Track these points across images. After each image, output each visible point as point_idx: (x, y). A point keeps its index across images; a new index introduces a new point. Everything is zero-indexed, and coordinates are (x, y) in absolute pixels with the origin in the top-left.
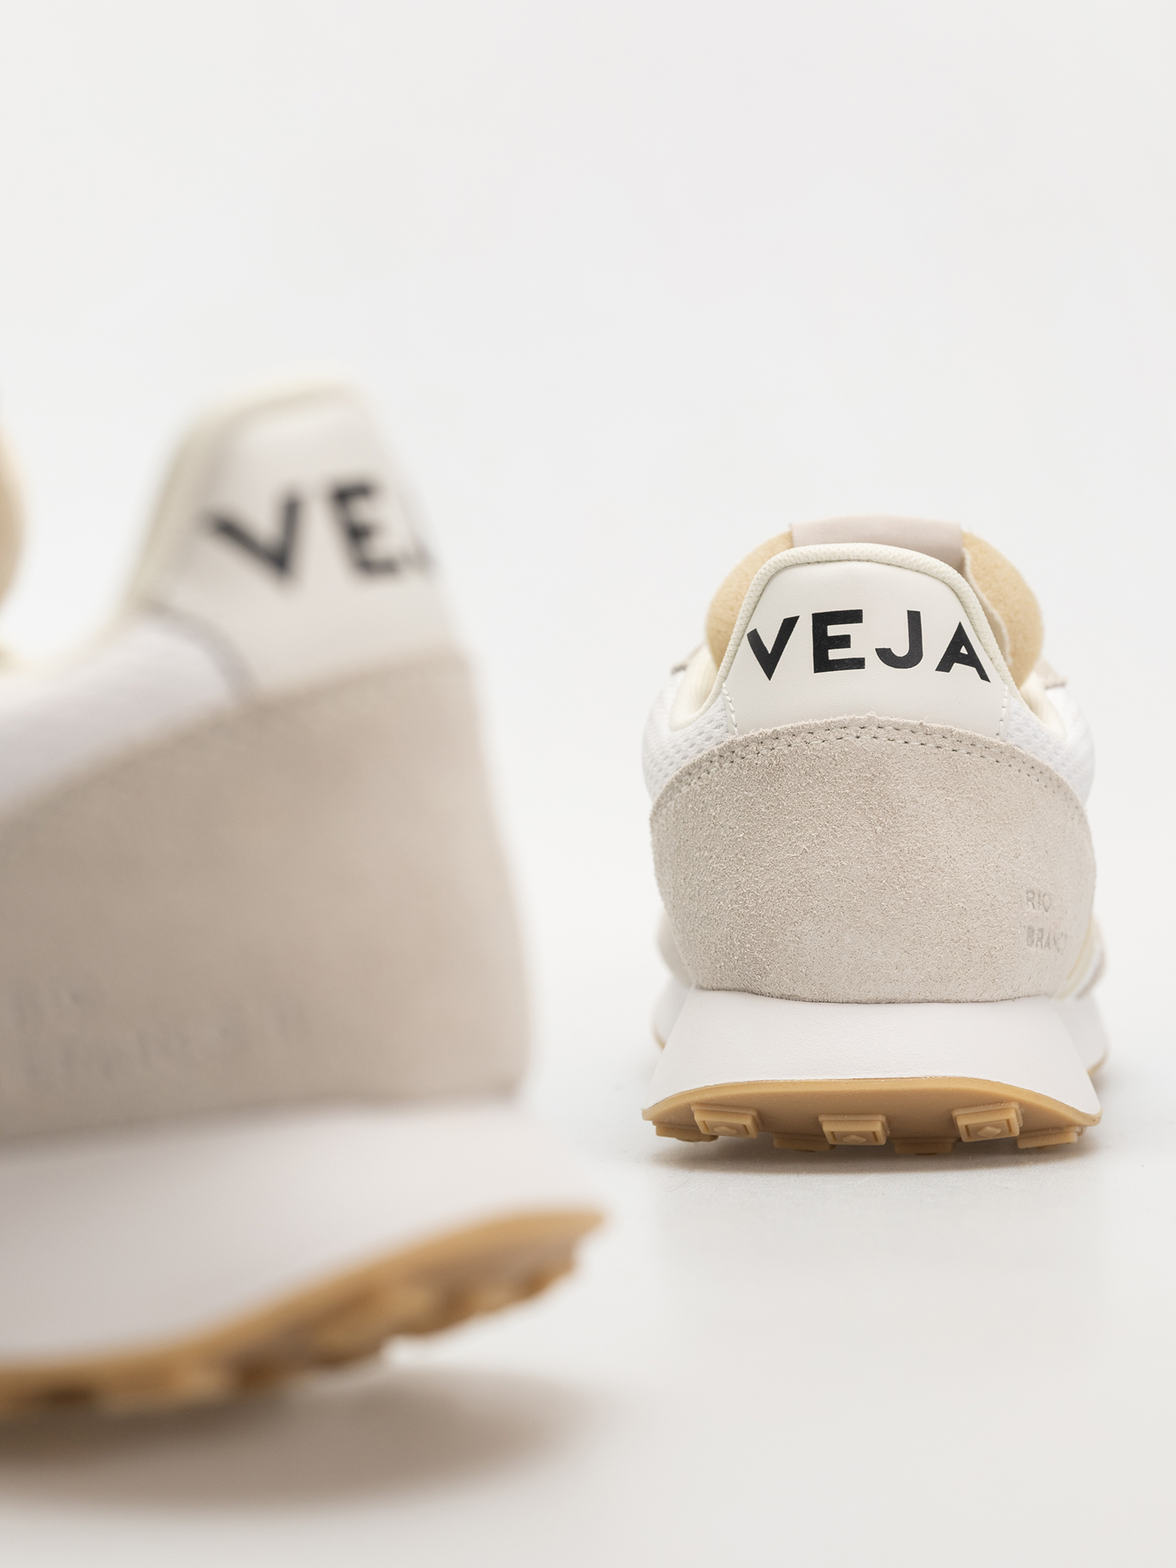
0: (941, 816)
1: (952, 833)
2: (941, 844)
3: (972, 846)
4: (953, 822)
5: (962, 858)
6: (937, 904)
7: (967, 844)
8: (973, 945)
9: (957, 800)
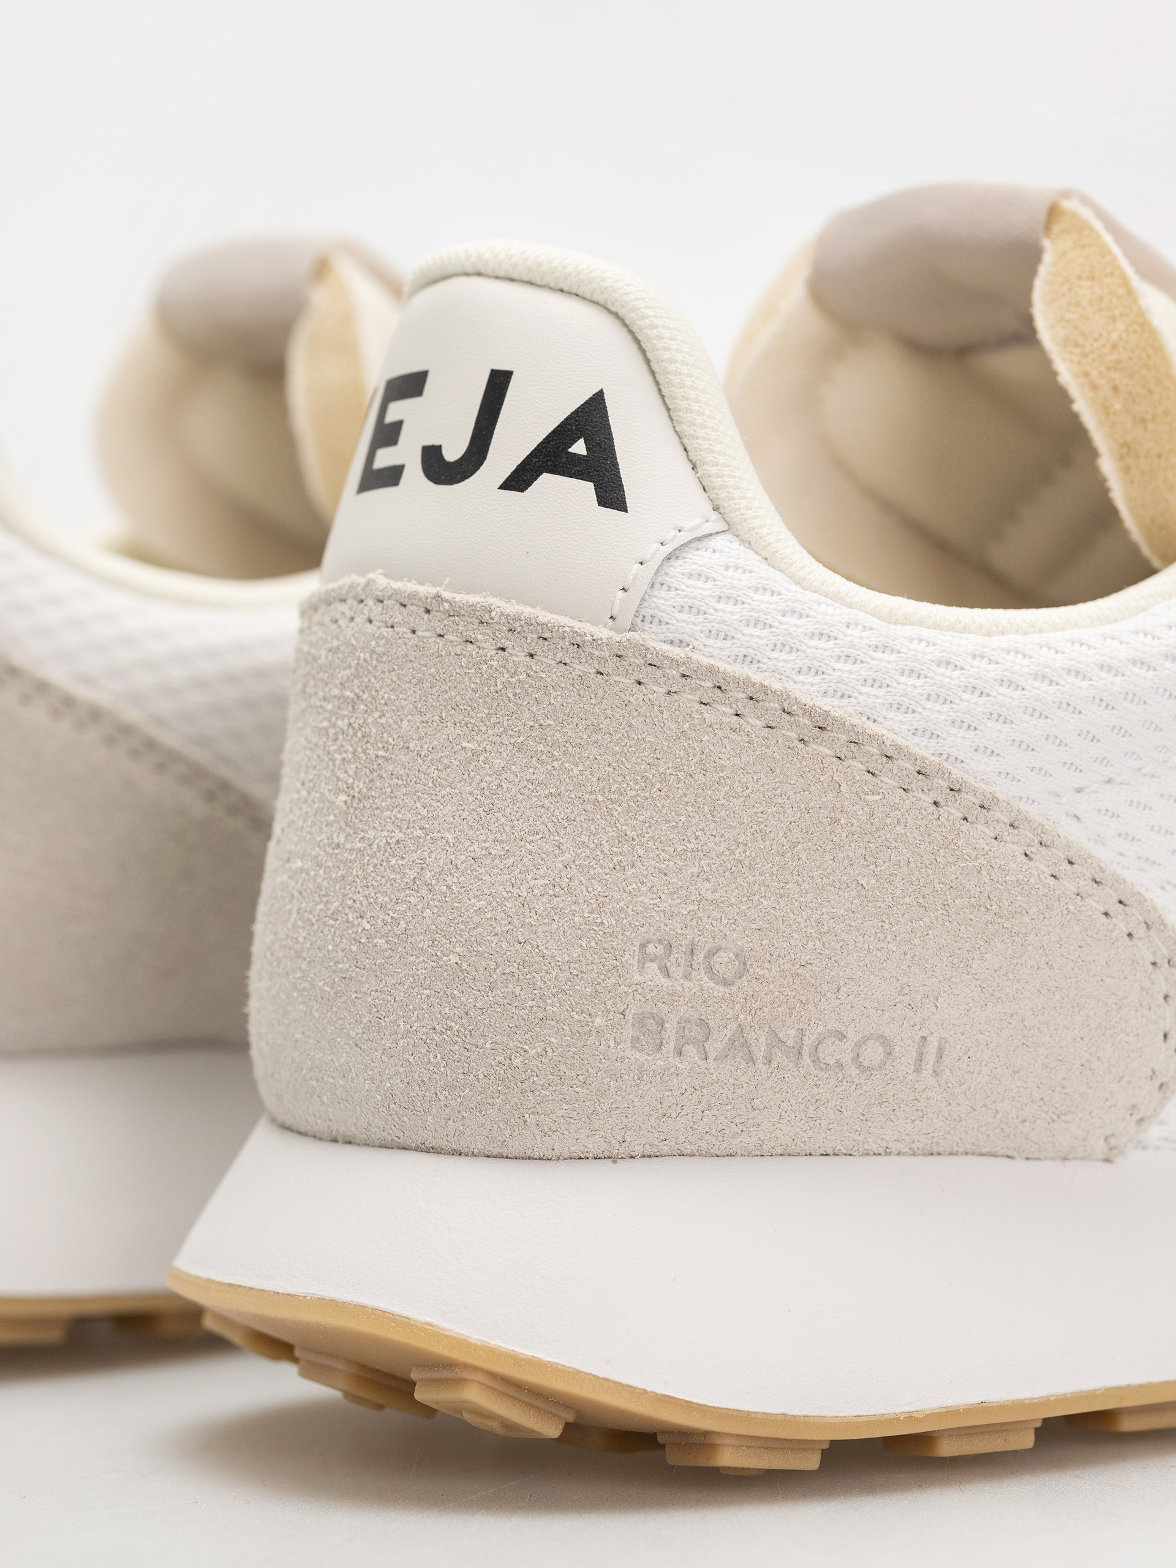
0: (450, 780)
1: (465, 815)
2: (439, 835)
3: (502, 842)
4: (471, 793)
5: (475, 866)
6: (412, 955)
7: (491, 837)
8: (473, 1042)
9: (488, 748)
